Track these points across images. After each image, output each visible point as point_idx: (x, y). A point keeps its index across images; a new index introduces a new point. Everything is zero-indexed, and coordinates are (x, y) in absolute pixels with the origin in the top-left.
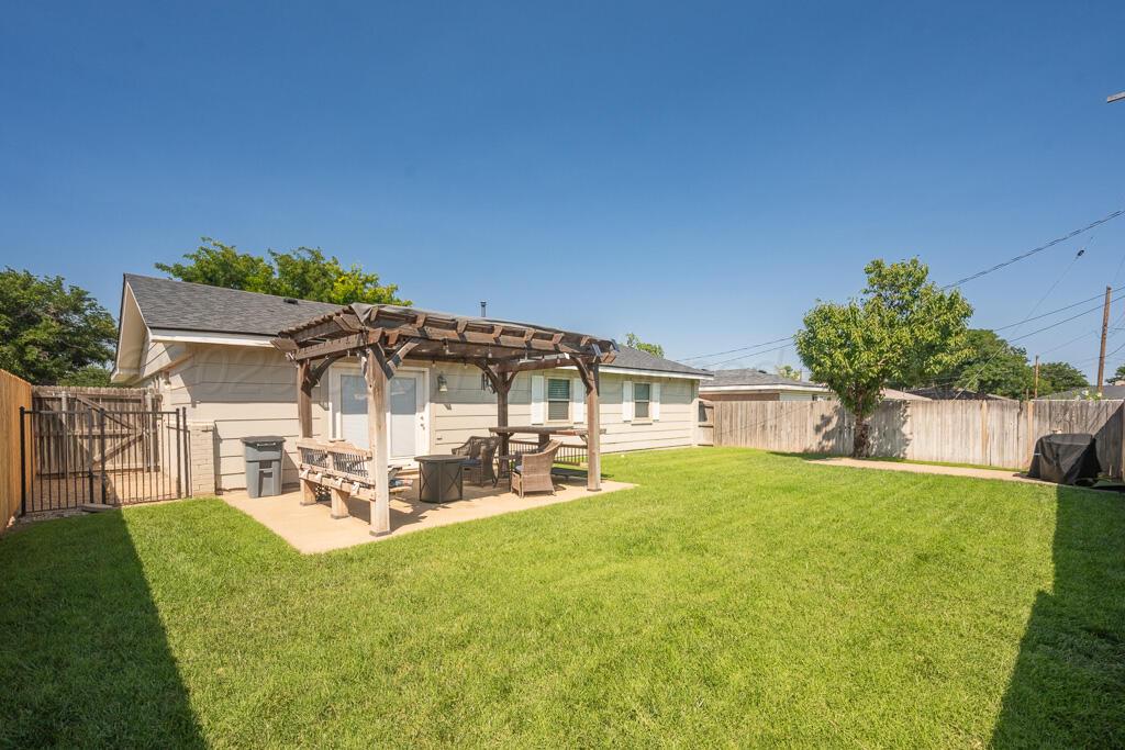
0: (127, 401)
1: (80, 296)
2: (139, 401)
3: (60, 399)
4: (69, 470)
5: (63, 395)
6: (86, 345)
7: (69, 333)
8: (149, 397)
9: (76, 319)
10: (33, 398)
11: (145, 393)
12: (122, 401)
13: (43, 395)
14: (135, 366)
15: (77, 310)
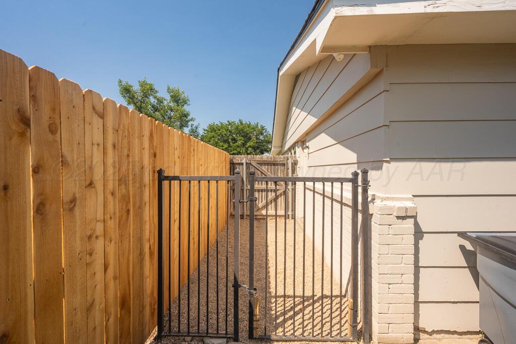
0: (277, 164)
1: (263, 128)
2: (284, 165)
3: (243, 164)
4: (245, 214)
5: (244, 161)
6: (264, 146)
7: (259, 142)
8: (290, 162)
9: (261, 137)
10: (230, 163)
11: (288, 159)
12: (274, 165)
13: (235, 161)
14: (280, 145)
15: (262, 134)
